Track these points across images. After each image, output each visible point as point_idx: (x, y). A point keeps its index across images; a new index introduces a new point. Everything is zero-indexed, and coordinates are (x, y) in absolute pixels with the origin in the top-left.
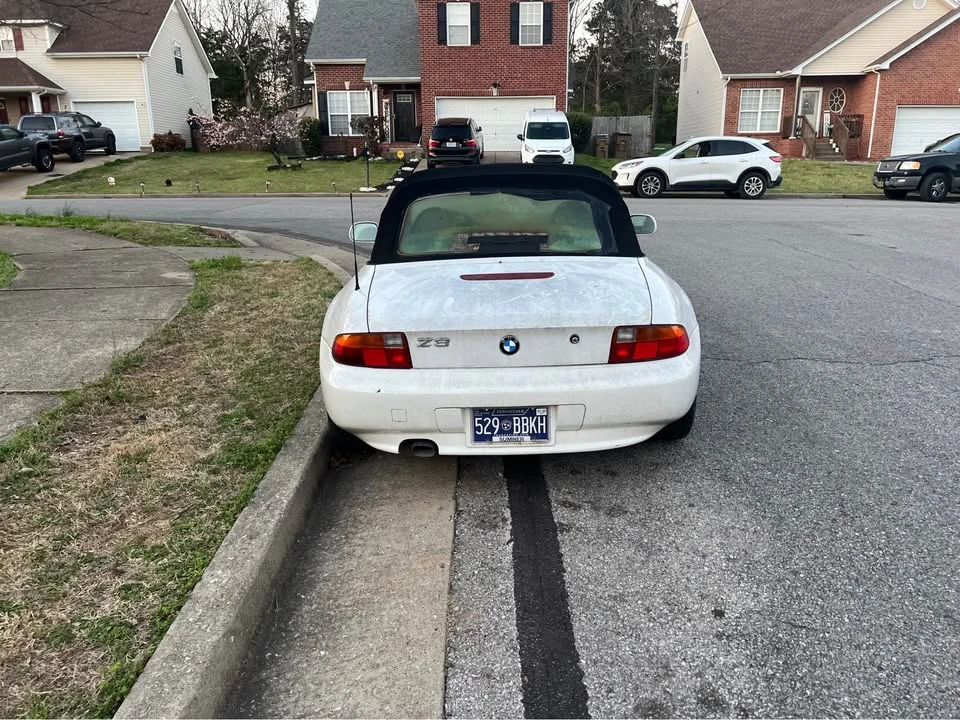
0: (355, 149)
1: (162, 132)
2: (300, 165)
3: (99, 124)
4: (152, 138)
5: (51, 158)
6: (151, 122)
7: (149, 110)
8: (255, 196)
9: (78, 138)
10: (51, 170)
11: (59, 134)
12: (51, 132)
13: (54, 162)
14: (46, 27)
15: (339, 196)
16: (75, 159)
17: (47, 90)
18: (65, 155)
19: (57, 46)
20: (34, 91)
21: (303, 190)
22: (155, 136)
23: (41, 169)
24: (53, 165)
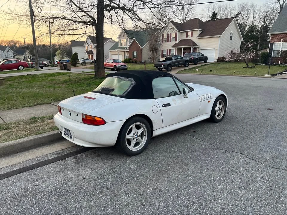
0: (280, 62)
1: (221, 57)
2: (255, 67)
3: (204, 55)
4: (217, 58)
5: (188, 64)
6: (218, 54)
7: (218, 51)
8: (230, 76)
9: (197, 59)
10: (188, 67)
11: (192, 58)
12: (190, 57)
13: (189, 65)
14: (198, 31)
15: (256, 77)
16: (195, 64)
17: (195, 47)
18: (193, 63)
19: (200, 36)
20: (192, 47)
21: (246, 75)
22: (218, 58)
23: (185, 66)
24: (188, 66)
